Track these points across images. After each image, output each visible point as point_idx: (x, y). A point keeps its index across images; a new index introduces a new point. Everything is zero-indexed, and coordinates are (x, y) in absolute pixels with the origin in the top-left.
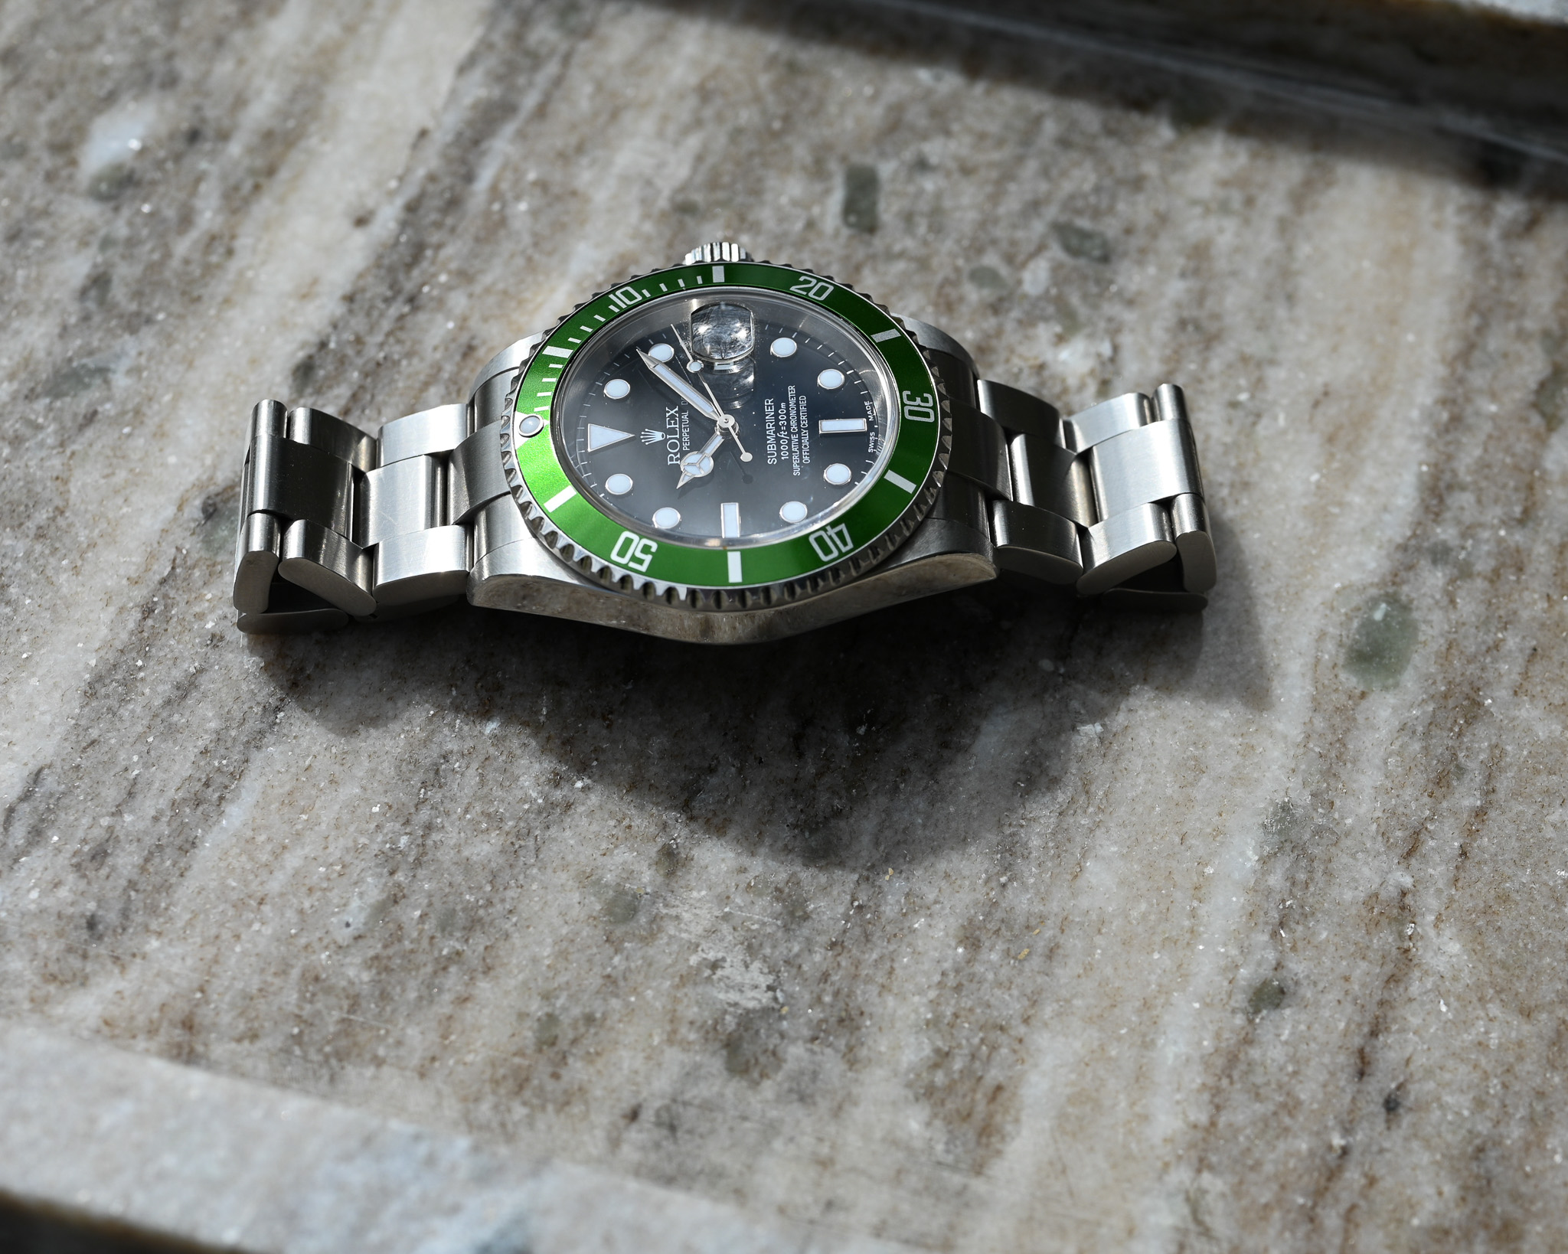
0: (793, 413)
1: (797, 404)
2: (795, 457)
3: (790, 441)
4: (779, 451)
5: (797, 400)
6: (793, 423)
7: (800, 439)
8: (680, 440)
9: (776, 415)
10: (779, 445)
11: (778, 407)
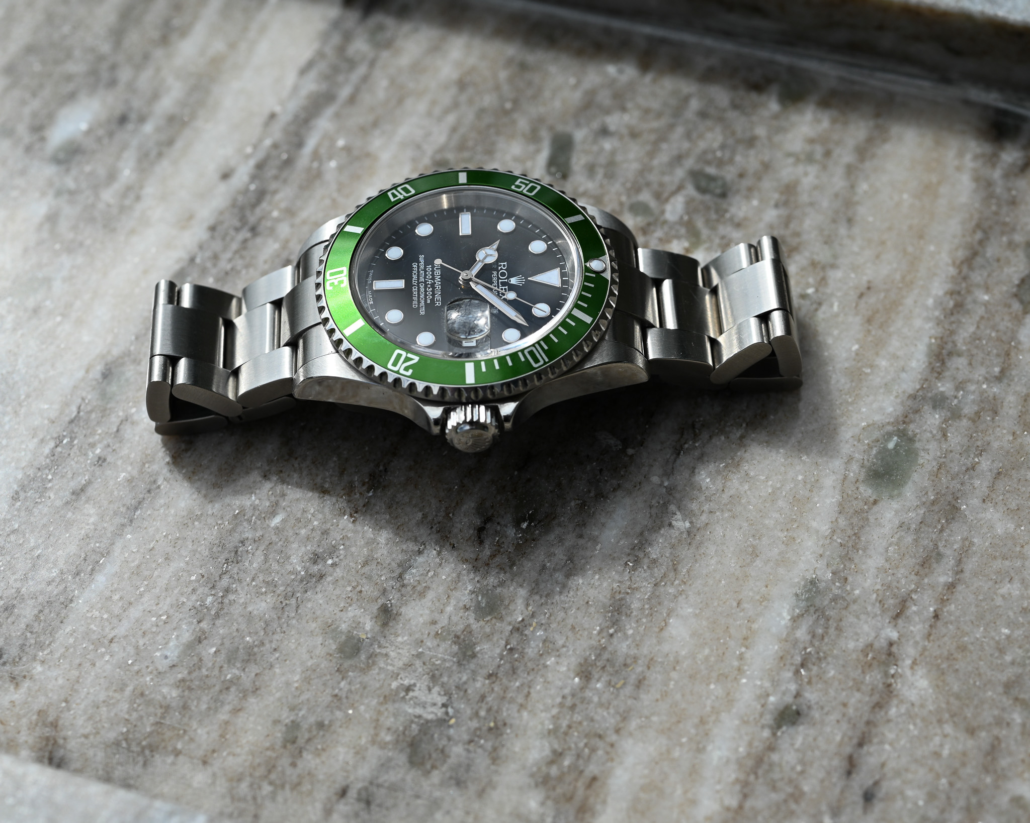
0: (422, 296)
1: (419, 302)
2: (422, 267)
3: (425, 278)
4: (433, 271)
5: (419, 305)
6: (422, 289)
7: (418, 279)
8: (499, 278)
9: (433, 295)
10: (433, 275)
11: (432, 300)
